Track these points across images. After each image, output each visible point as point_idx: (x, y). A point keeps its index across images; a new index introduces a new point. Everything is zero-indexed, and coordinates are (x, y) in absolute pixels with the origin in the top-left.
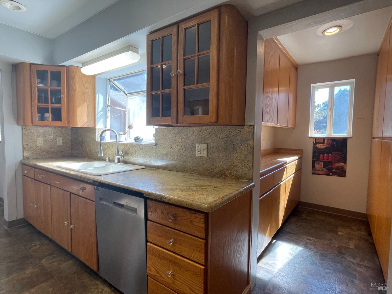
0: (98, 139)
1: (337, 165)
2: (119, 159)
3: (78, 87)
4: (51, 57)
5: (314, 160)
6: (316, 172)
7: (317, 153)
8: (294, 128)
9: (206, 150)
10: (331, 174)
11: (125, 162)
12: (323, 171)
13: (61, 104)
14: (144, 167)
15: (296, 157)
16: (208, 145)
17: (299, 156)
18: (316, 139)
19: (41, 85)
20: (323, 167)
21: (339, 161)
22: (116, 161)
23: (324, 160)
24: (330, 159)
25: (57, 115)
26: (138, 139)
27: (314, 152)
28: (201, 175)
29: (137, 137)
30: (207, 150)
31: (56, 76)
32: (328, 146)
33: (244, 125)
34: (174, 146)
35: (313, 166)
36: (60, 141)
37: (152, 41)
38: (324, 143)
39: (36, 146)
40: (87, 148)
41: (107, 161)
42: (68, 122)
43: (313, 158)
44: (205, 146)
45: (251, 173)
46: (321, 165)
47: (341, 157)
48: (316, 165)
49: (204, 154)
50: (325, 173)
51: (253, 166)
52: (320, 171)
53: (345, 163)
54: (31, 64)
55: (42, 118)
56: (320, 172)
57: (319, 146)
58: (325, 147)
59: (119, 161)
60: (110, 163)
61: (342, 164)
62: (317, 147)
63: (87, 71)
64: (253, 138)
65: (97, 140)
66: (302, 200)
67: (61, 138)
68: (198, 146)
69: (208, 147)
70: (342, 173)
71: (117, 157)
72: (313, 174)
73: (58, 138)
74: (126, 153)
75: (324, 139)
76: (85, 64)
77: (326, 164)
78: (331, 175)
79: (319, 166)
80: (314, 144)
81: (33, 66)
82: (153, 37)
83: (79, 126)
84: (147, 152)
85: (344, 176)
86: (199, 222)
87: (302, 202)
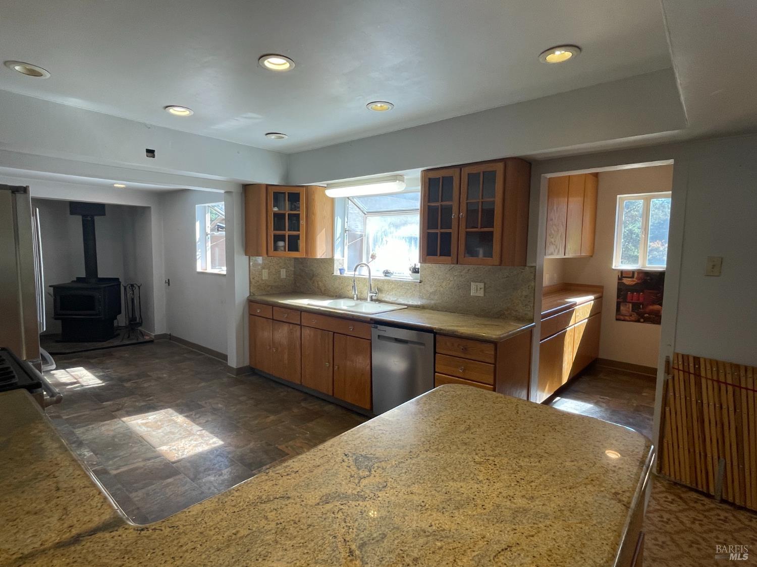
0: (337, 273)
1: (651, 307)
2: (372, 296)
3: (320, 212)
4: (286, 176)
5: (619, 300)
6: (622, 318)
7: (623, 291)
8: (592, 256)
9: (482, 290)
10: (642, 320)
11: (379, 301)
12: (631, 316)
13: (299, 231)
14: (406, 307)
15: (592, 297)
16: (485, 285)
17: (596, 295)
18: (622, 272)
19: (276, 209)
20: (632, 311)
21: (653, 303)
22: (369, 299)
23: (633, 301)
24: (641, 300)
25: (293, 245)
26: (389, 273)
27: (619, 290)
28: (477, 315)
29: (387, 271)
30: (485, 290)
31: (294, 198)
32: (639, 282)
33: (526, 266)
34: (444, 284)
35: (618, 309)
36: (283, 273)
37: (430, 179)
38: (633, 277)
39: (262, 280)
40: (320, 283)
41: (355, 299)
42: (307, 253)
43: (618, 297)
44: (482, 285)
45: (532, 313)
46: (629, 308)
47: (657, 296)
48: (622, 308)
49: (481, 294)
50: (633, 319)
51: (534, 306)
52: (626, 316)
53: (661, 305)
54: (267, 186)
55: (276, 248)
56: (627, 318)
57: (627, 281)
58: (635, 283)
59: (372, 300)
60: (359, 302)
61: (657, 307)
62: (623, 283)
63: (330, 193)
64: (535, 279)
65: (335, 274)
66: (602, 355)
67: (285, 270)
68: (473, 285)
69: (485, 287)
70: (656, 318)
71: (370, 295)
72: (617, 320)
73: (282, 270)
74: (380, 290)
75: (633, 272)
76: (329, 186)
77: (636, 306)
78: (642, 322)
79: (626, 309)
80: (620, 279)
81: (269, 188)
82: (432, 175)
83: (318, 256)
84: (408, 289)
85: (659, 323)
86: (490, 350)
87: (601, 359)
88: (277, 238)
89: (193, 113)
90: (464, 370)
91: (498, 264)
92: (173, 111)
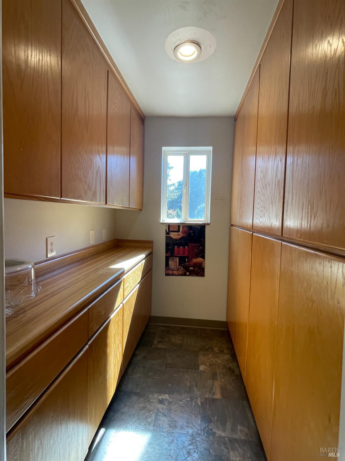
1: (195, 260)
5: (167, 255)
6: (170, 272)
7: (170, 245)
8: (141, 210)
10: (188, 273)
12: (178, 270)
17: (147, 252)
18: (169, 226)
20: (179, 265)
21: (197, 256)
23: (179, 255)
24: (186, 254)
27: (167, 245)
32: (184, 235)
35: (167, 264)
38: (178, 231)
43: (166, 252)
46: (176, 262)
47: (199, 250)
48: (170, 262)
50: (180, 273)
52: (175, 270)
53: (203, 257)
56: (175, 272)
57: (174, 235)
58: (180, 237)
61: (200, 260)
62: (170, 237)
66: (153, 314)
70: (199, 271)
72: (167, 275)
75: (179, 225)
77: (182, 260)
78: (189, 275)
79: (174, 263)
80: (167, 233)
85: (202, 275)
87: (153, 316)
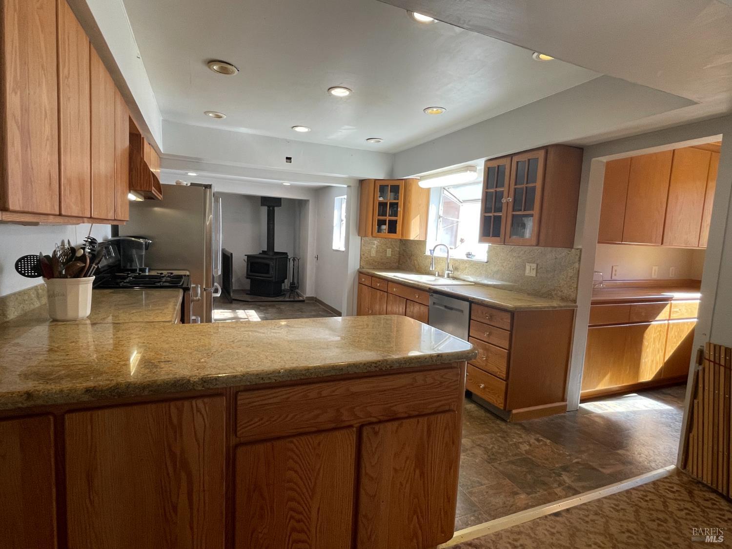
0: (428, 253)
2: (449, 274)
3: (415, 200)
4: (392, 171)
9: (535, 270)
11: (454, 278)
13: (397, 216)
14: (474, 284)
16: (537, 265)
19: (381, 199)
22: (446, 276)
25: (393, 228)
26: (470, 255)
28: (529, 294)
29: (469, 253)
30: (537, 270)
31: (395, 189)
33: (572, 248)
34: (505, 264)
36: (389, 252)
37: (489, 168)
39: (371, 256)
40: (415, 262)
41: (437, 275)
42: (402, 235)
44: (534, 266)
45: (575, 295)
49: (533, 274)
51: (577, 287)
54: (376, 180)
55: (379, 230)
59: (448, 276)
60: (439, 278)
63: (423, 184)
64: (580, 261)
65: (426, 254)
67: (390, 249)
68: (528, 268)
69: (537, 267)
71: (447, 272)
73: (388, 249)
74: (456, 269)
76: (422, 178)
81: (377, 181)
82: (490, 165)
83: (412, 238)
84: (477, 269)
86: (507, 318)
88: (381, 223)
89: (310, 130)
90: (489, 335)
91: (534, 244)
92: (298, 129)
